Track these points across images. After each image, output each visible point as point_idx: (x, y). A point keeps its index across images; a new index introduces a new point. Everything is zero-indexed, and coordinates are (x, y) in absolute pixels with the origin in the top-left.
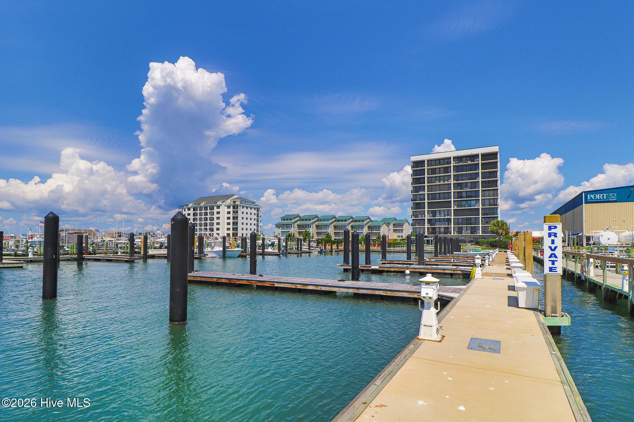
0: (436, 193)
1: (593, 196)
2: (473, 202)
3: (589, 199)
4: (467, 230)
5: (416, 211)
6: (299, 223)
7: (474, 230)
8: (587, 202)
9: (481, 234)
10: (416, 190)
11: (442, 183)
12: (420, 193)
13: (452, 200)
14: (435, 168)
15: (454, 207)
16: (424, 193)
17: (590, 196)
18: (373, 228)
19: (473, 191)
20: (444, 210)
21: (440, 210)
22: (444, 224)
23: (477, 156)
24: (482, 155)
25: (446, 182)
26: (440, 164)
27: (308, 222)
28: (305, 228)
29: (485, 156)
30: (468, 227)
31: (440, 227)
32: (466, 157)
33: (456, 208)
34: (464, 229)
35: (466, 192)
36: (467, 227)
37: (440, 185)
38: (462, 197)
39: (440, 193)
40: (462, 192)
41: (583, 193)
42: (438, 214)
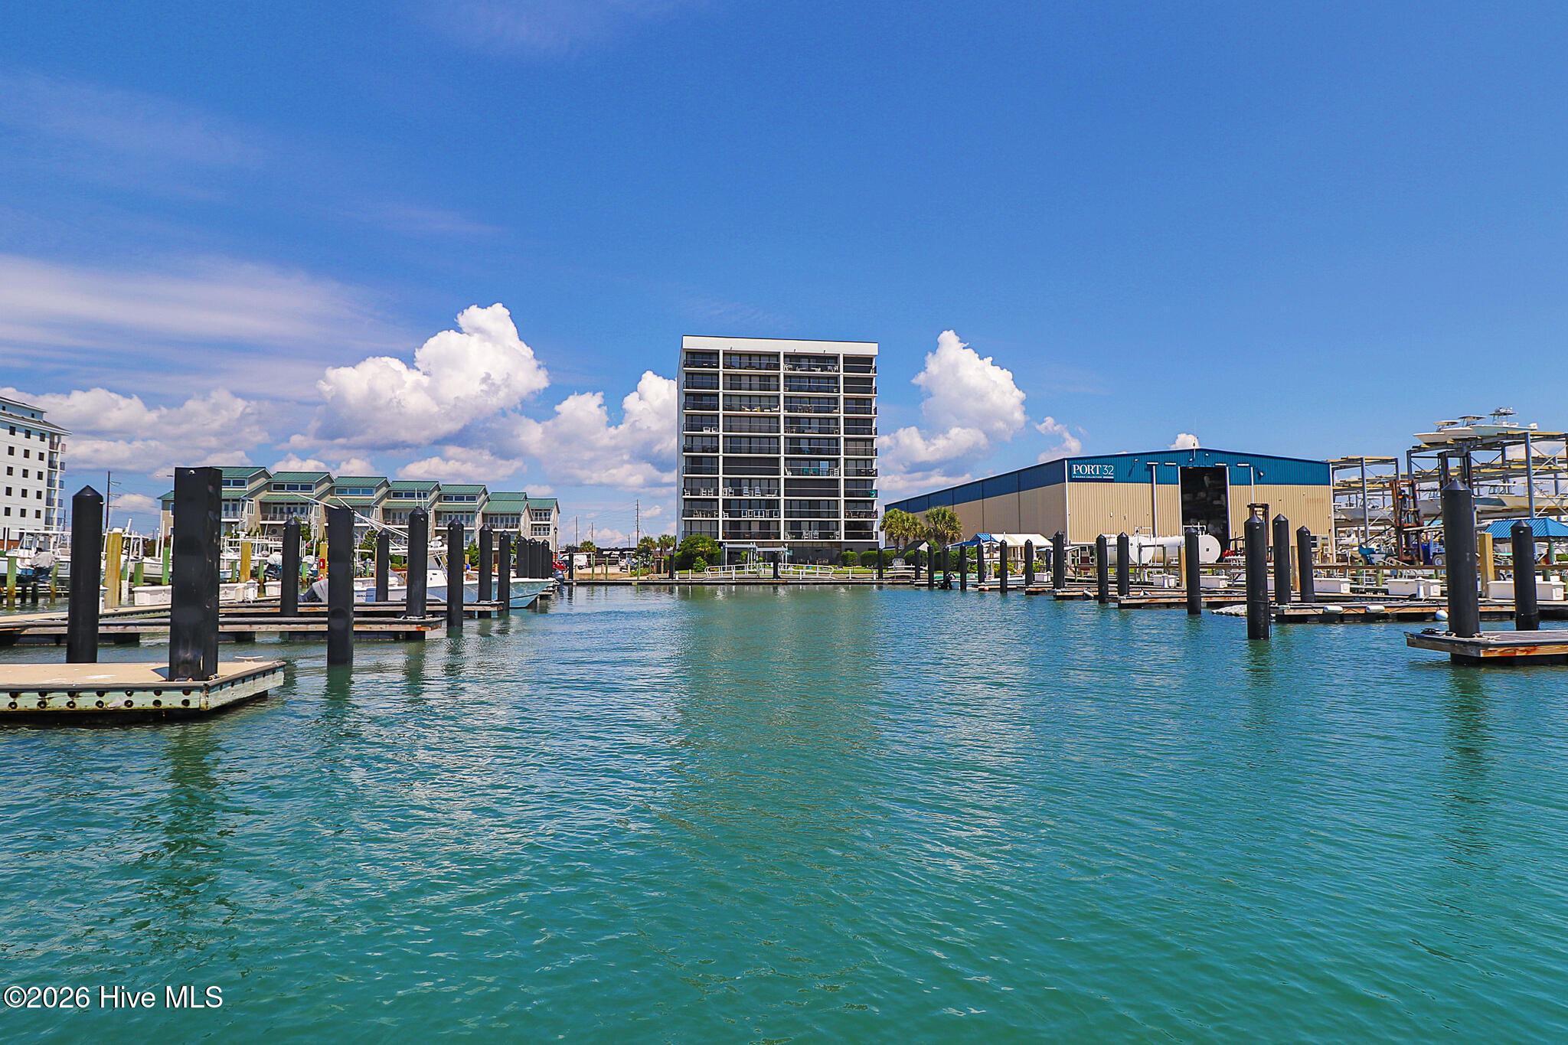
0: (741, 437)
1: (1080, 468)
2: (824, 465)
3: (1075, 473)
4: (810, 530)
5: (692, 478)
6: (263, 495)
7: (826, 531)
8: (1071, 480)
9: (843, 540)
10: (692, 423)
11: (757, 412)
12: (705, 432)
13: (782, 455)
14: (740, 375)
15: (785, 474)
16: (714, 432)
17: (1077, 468)
18: (497, 519)
19: (825, 438)
20: (760, 479)
21: (750, 479)
22: (761, 514)
23: (835, 358)
24: (847, 359)
25: (767, 412)
26: (750, 367)
27: (301, 495)
28: (289, 512)
29: (852, 362)
30: (812, 523)
31: (750, 521)
32: (809, 357)
33: (789, 476)
34: (805, 526)
35: (810, 439)
36: (810, 521)
37: (750, 417)
38: (800, 451)
39: (750, 437)
40: (799, 438)
41: (1066, 461)
42: (746, 489)
